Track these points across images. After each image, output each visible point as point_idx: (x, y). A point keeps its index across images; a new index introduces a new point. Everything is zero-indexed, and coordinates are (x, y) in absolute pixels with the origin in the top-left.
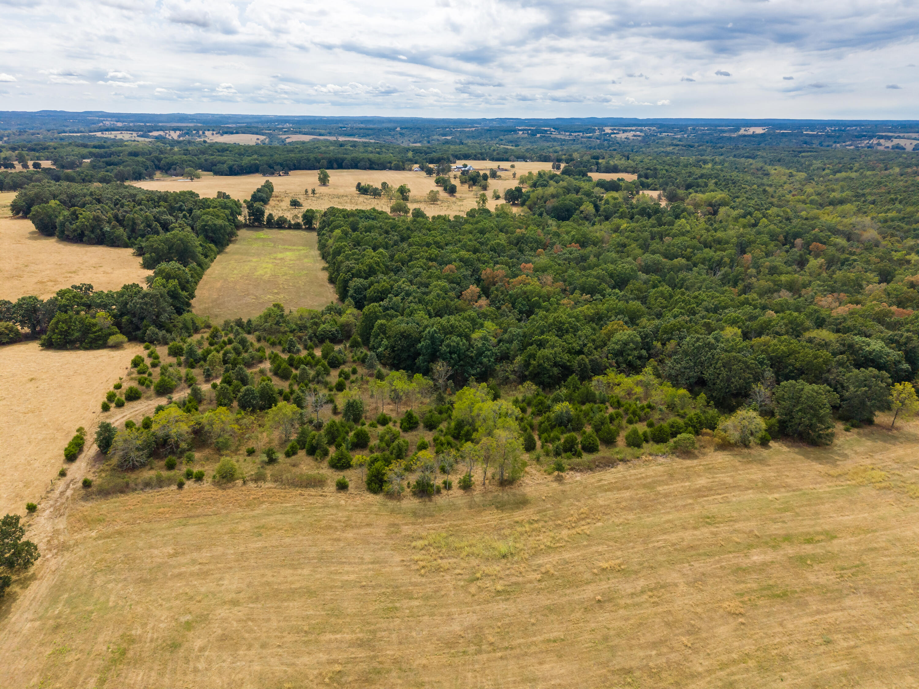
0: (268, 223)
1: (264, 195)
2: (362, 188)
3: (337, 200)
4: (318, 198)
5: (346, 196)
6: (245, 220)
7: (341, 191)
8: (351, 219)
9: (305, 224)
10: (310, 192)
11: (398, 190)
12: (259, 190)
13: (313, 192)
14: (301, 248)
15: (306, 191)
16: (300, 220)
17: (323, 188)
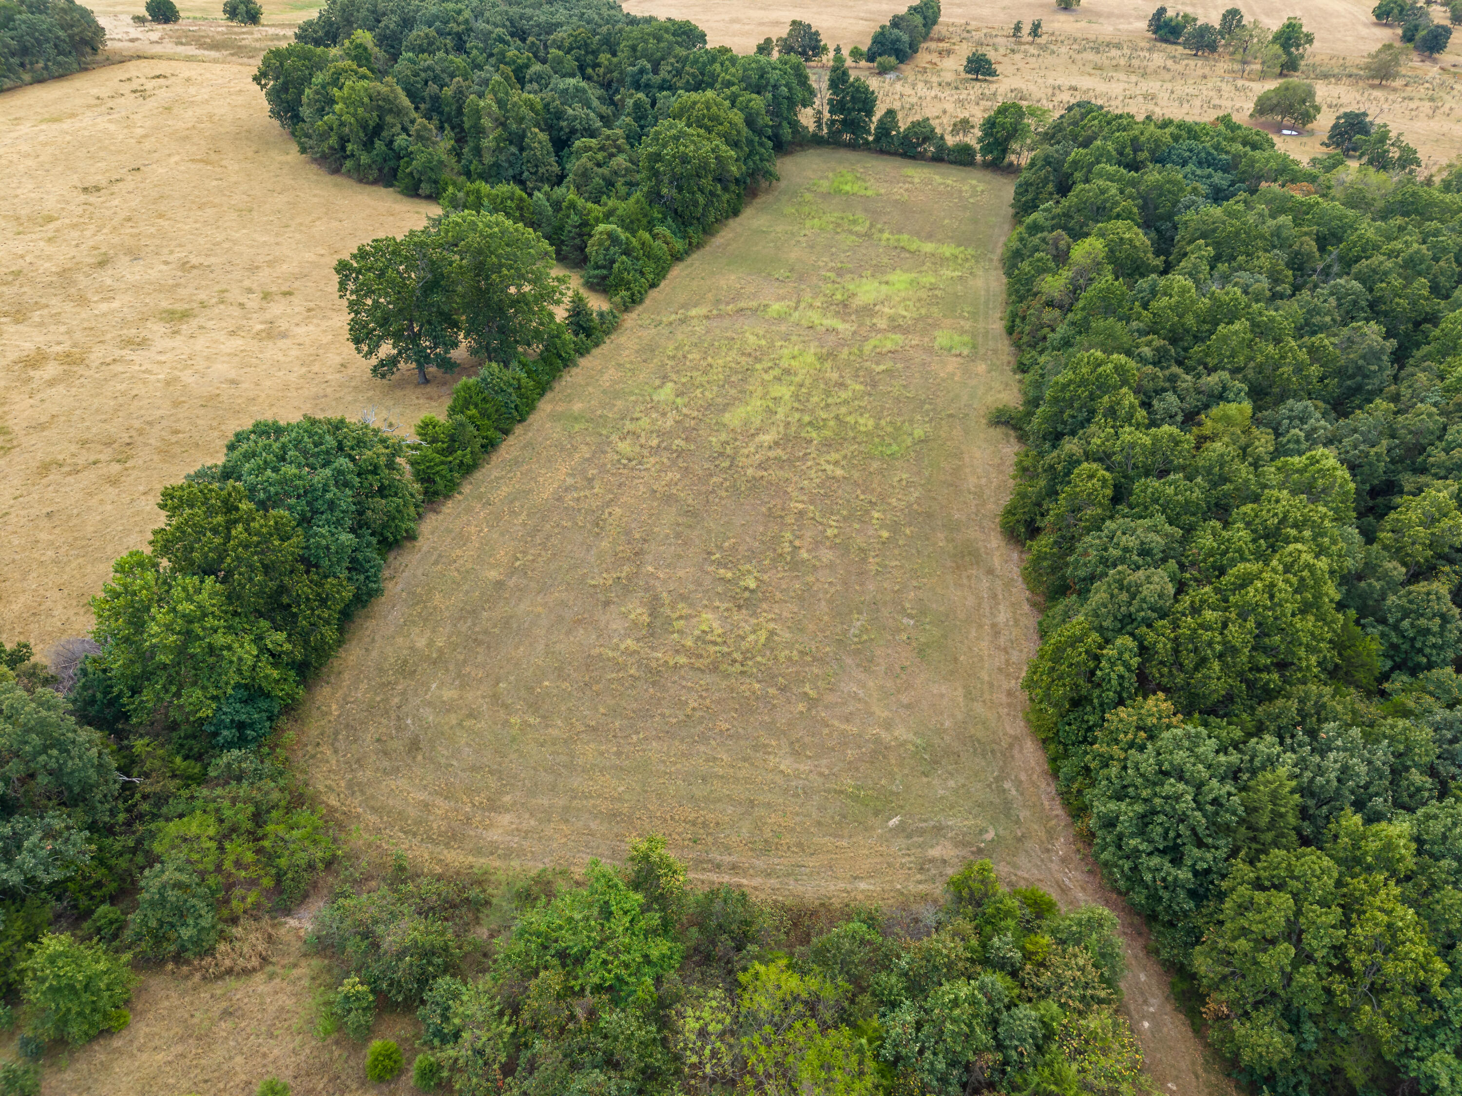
0: (877, 139)
1: (905, 38)
2: (1167, 24)
3: (1090, 56)
4: (1043, 48)
5: (1118, 46)
6: (819, 122)
7: (1106, 30)
8: (1153, 175)
9: (985, 150)
10: (1026, 29)
11: (1276, 38)
12: (897, 22)
13: (1036, 30)
14: (948, 250)
15: (1018, 28)
16: (973, 139)
17: (1063, 17)
